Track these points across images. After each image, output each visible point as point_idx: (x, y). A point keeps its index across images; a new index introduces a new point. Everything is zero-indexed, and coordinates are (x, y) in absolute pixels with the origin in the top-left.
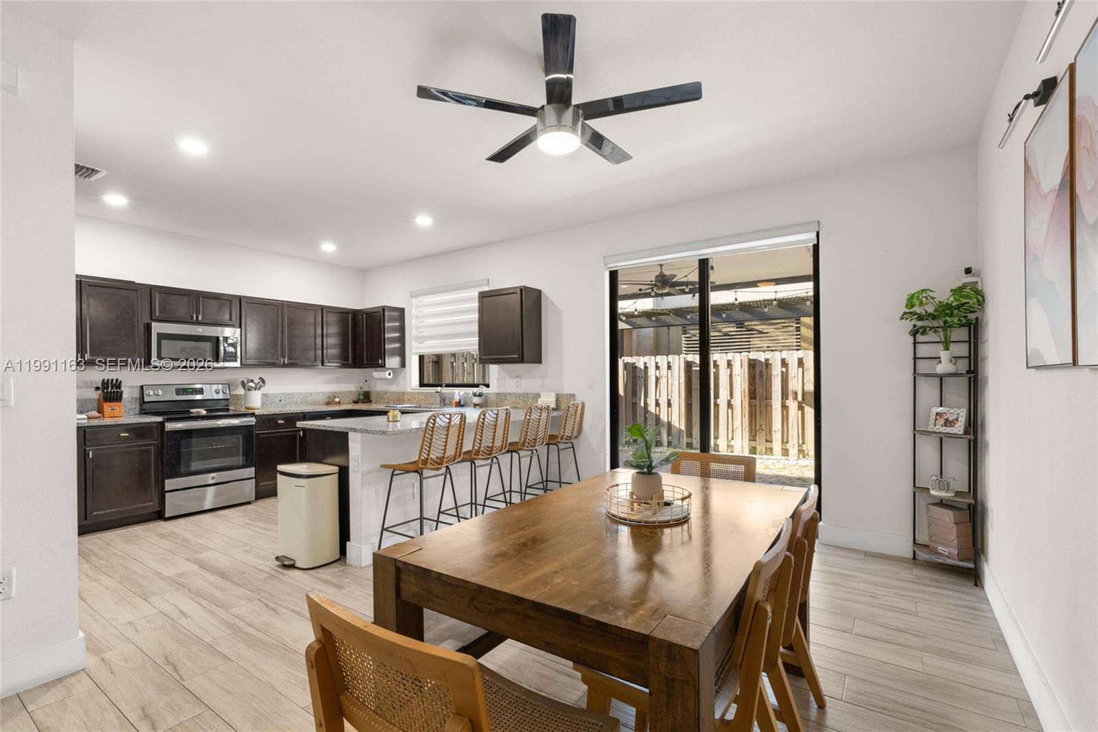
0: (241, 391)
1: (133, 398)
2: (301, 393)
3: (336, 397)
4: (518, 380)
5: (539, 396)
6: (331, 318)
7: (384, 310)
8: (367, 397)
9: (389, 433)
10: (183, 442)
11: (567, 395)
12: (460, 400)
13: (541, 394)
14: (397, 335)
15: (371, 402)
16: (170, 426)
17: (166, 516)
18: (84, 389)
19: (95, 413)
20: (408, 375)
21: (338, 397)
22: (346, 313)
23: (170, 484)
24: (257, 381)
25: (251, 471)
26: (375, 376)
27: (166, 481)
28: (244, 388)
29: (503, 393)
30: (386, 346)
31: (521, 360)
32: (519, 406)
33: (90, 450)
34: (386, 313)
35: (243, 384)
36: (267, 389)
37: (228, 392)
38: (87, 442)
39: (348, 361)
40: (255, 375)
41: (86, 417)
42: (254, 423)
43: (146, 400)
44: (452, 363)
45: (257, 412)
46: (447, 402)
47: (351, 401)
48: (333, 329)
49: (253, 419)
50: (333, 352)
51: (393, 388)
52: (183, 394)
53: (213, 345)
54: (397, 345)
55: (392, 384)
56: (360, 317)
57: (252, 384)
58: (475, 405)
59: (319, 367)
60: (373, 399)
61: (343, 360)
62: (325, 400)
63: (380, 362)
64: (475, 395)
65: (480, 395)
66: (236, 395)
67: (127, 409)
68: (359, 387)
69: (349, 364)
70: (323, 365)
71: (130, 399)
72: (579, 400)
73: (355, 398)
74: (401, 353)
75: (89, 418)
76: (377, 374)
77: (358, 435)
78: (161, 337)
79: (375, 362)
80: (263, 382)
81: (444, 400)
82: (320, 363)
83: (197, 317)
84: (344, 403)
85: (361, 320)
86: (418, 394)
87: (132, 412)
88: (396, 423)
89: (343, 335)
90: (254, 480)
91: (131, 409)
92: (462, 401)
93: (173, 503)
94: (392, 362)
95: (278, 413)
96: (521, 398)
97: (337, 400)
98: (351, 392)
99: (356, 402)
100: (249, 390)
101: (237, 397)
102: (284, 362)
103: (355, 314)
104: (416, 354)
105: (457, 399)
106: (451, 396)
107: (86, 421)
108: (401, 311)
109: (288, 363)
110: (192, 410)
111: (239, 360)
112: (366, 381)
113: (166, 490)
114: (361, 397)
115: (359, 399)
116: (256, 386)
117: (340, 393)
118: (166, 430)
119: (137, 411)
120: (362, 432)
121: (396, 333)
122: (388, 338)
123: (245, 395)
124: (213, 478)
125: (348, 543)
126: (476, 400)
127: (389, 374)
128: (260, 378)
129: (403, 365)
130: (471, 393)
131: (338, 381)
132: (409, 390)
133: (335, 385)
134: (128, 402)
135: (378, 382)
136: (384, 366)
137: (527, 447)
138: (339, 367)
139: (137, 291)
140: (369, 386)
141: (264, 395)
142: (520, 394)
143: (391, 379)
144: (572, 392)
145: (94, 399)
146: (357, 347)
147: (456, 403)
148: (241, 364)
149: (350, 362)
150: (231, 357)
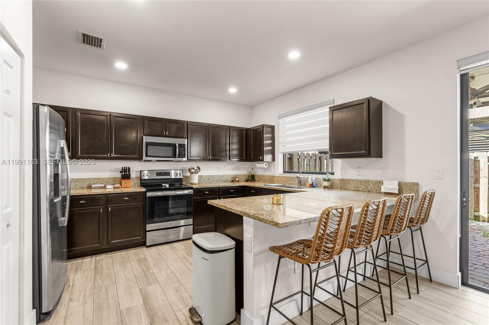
0: (188, 174)
1: (137, 177)
2: (219, 175)
3: (236, 178)
4: (360, 170)
5: (381, 183)
6: (235, 134)
7: (263, 127)
8: (252, 178)
9: (282, 226)
10: (156, 203)
11: (411, 183)
12: (313, 183)
13: (384, 182)
14: (270, 142)
15: (255, 181)
16: (149, 194)
17: (147, 245)
18: (115, 172)
19: (118, 185)
20: (276, 166)
21: (238, 178)
22: (242, 130)
23: (149, 227)
24: (196, 168)
25: (191, 221)
26: (257, 166)
27: (147, 225)
28: (190, 172)
29: (347, 180)
30: (264, 149)
31: (368, 155)
32: (360, 189)
33: (109, 207)
34: (264, 129)
35: (190, 170)
36: (201, 173)
37: (182, 175)
38: (108, 202)
39: (243, 157)
40: (194, 165)
41: (113, 187)
42: (192, 193)
43: (142, 179)
44: (298, 159)
45: (194, 186)
46: (302, 183)
47: (245, 180)
48: (235, 140)
49: (192, 191)
50: (235, 152)
51: (268, 173)
52: (160, 176)
53: (173, 148)
54: (270, 148)
55: (267, 171)
56: (249, 132)
57: (193, 171)
58: (325, 187)
59: (227, 161)
60: (256, 179)
61: (241, 157)
62: (231, 179)
63: (261, 158)
64: (325, 180)
65: (328, 180)
66: (186, 176)
67: (134, 183)
68: (249, 173)
69: (244, 159)
70: (230, 160)
71: (136, 178)
72: (424, 188)
73: (246, 178)
74: (273, 152)
75: (114, 188)
76: (258, 165)
77: (251, 221)
78: (148, 144)
79: (258, 158)
80: (199, 169)
81: (300, 182)
82: (228, 158)
83: (166, 133)
84: (241, 181)
85: (250, 134)
86: (283, 177)
87: (136, 185)
88: (280, 205)
89: (240, 143)
90: (192, 226)
91: (136, 183)
92: (314, 184)
93: (150, 237)
94: (268, 158)
95: (205, 187)
96: (363, 183)
97: (237, 179)
98: (244, 175)
99: (247, 181)
100: (192, 174)
101: (186, 177)
102: (209, 158)
103: (247, 130)
104: (282, 153)
105: (310, 182)
106: (305, 180)
107: (112, 189)
108: (272, 128)
109: (212, 159)
110: (163, 185)
111: (186, 157)
112: (253, 169)
113: (147, 230)
114: (250, 178)
115: (249, 179)
116: (195, 172)
117: (239, 175)
118: (147, 196)
119: (139, 184)
120: (254, 219)
121: (269, 140)
122: (265, 144)
123: (190, 176)
124: (171, 224)
125: (242, 310)
126: (326, 184)
127: (266, 165)
128: (198, 167)
129: (274, 160)
130: (322, 179)
131: (238, 169)
132: (277, 175)
133: (236, 171)
134: (135, 179)
135: (259, 170)
136: (263, 160)
137: (395, 233)
138: (239, 161)
139: (137, 119)
140: (254, 171)
141: (200, 177)
142: (362, 181)
143: (267, 167)
144: (415, 181)
145: (119, 178)
146: (248, 149)
147: (310, 185)
148: (188, 159)
149: (244, 158)
150: (182, 155)
